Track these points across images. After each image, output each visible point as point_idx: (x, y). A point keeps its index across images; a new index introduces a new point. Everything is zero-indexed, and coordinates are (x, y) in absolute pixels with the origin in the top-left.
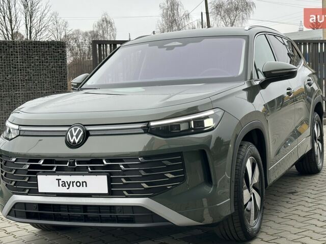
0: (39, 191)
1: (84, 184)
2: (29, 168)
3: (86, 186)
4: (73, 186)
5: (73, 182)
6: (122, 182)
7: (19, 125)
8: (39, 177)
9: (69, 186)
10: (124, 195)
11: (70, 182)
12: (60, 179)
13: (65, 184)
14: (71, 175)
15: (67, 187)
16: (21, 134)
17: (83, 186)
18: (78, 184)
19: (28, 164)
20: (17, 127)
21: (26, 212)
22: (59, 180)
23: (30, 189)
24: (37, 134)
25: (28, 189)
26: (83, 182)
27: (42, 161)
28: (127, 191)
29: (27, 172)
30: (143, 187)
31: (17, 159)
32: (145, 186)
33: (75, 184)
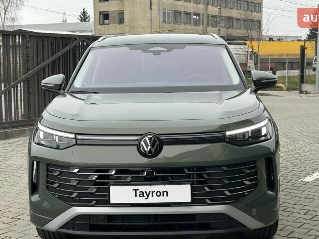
0: (111, 202)
1: (165, 193)
2: (97, 179)
3: (167, 195)
4: (152, 196)
5: (152, 192)
6: (205, 190)
7: (76, 134)
8: (112, 188)
9: (148, 196)
10: (206, 202)
11: (149, 192)
12: (138, 190)
13: (143, 194)
14: (150, 185)
15: (146, 197)
16: (78, 143)
17: (164, 196)
18: (158, 194)
19: (96, 175)
20: (73, 136)
21: (90, 224)
22: (136, 190)
23: (97, 200)
24: (100, 144)
25: (95, 200)
26: (164, 192)
27: (114, 172)
28: (209, 199)
29: (94, 183)
30: (226, 195)
31: (80, 169)
32: (228, 193)
33: (154, 194)
